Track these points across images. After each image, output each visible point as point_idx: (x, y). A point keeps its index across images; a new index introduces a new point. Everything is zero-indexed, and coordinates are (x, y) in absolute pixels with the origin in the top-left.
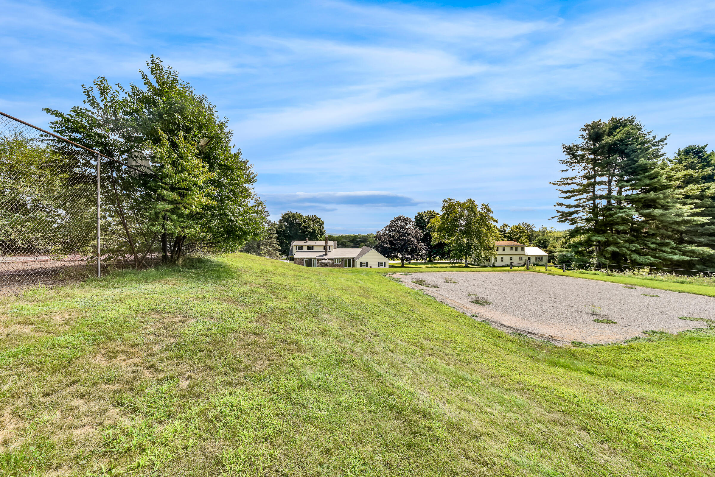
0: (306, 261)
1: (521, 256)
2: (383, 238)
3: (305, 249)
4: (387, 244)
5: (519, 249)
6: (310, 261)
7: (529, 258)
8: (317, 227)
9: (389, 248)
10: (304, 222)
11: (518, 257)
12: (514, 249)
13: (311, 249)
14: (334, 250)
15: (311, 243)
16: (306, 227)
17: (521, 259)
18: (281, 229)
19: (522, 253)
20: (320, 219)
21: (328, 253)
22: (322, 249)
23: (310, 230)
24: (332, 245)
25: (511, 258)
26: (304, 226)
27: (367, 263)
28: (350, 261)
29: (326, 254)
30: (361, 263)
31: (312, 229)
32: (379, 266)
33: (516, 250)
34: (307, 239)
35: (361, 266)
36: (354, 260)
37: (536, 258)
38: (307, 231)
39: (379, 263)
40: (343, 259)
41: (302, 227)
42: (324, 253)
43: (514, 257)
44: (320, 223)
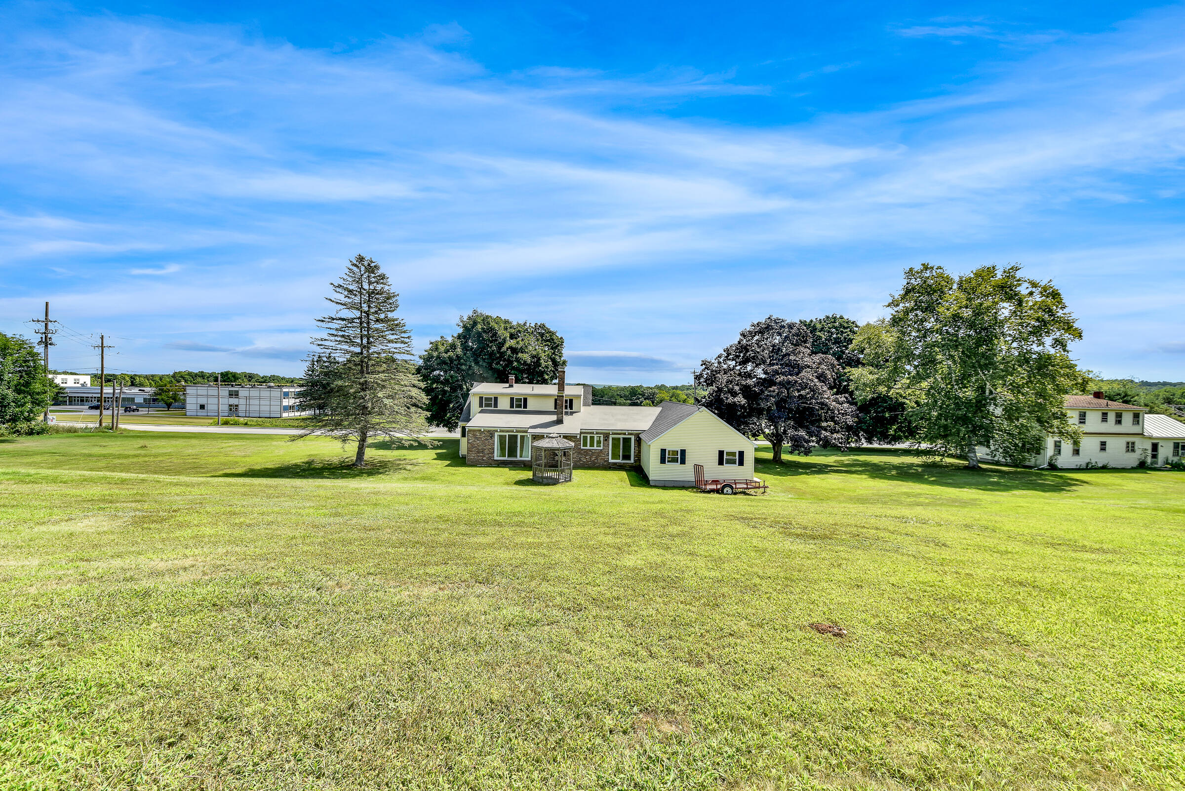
0: (502, 438)
1: (1131, 439)
2: (723, 379)
3: (504, 404)
4: (734, 394)
5: (1127, 418)
6: (513, 439)
7: (1155, 447)
8: (544, 352)
9: (743, 407)
10: (512, 336)
11: (1122, 442)
12: (1112, 417)
13: (519, 405)
14: (583, 409)
15: (521, 389)
16: (514, 350)
17: (1130, 447)
18: (450, 354)
19: (1136, 429)
20: (552, 333)
21: (566, 418)
22: (550, 405)
23: (526, 357)
24: (579, 396)
25: (1103, 444)
26: (511, 348)
27: (683, 452)
28: (627, 441)
29: (560, 422)
30: (663, 451)
31: (533, 357)
32: (721, 462)
33: (1119, 422)
34: (512, 377)
35: (663, 461)
36: (639, 441)
37: (1176, 446)
38: (518, 360)
39: (721, 453)
40: (606, 436)
41: (504, 349)
42: (554, 418)
43: (1111, 442)
44: (553, 342)
